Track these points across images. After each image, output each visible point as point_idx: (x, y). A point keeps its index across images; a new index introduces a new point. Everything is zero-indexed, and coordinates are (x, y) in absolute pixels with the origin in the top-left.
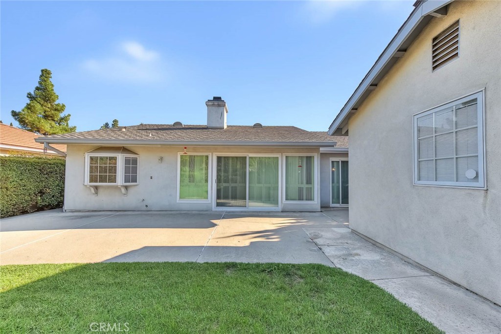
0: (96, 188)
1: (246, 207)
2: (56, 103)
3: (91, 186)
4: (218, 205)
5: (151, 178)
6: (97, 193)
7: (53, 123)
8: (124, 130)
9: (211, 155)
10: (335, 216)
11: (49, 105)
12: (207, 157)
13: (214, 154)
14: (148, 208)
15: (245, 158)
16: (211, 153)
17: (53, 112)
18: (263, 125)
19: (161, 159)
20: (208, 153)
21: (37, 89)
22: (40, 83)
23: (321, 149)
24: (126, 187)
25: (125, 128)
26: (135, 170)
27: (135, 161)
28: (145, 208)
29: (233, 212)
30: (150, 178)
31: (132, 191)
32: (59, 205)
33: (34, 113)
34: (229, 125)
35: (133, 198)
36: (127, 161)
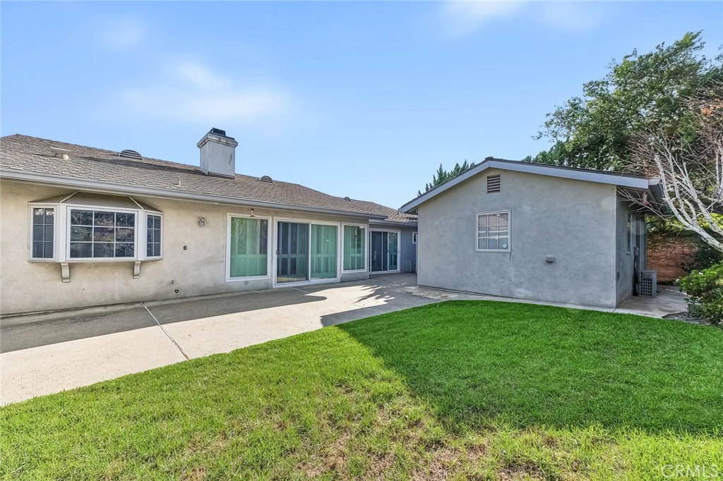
1: (308, 280)
5: (185, 248)
6: (70, 277)
9: (271, 220)
10: (385, 281)
12: (267, 221)
13: (275, 218)
14: (180, 294)
15: (308, 225)
16: (271, 218)
18: (273, 179)
19: (202, 221)
20: (268, 217)
23: (370, 220)
26: (157, 238)
27: (158, 222)
30: (182, 248)
31: (148, 269)
35: (148, 282)
36: (150, 219)
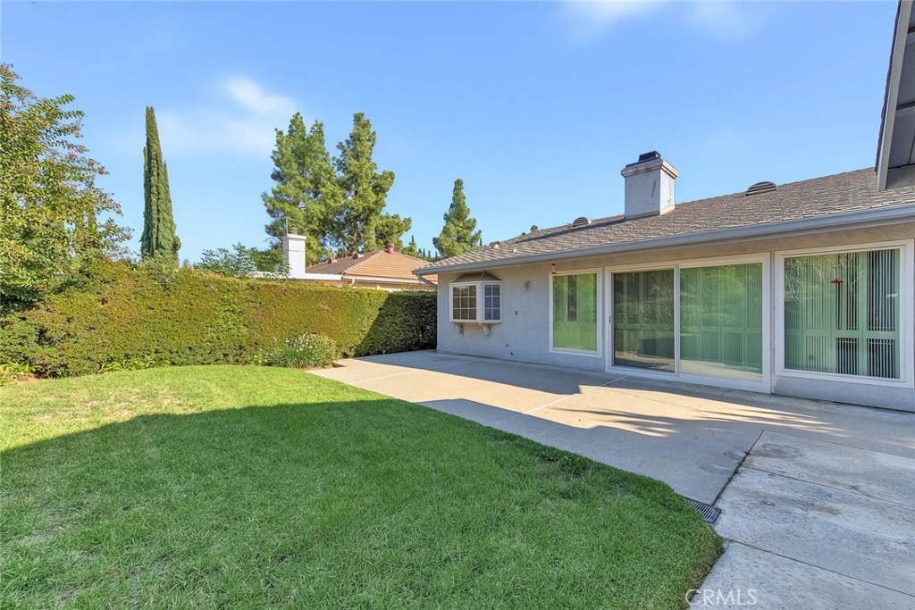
0: (462, 325)
1: (674, 372)
2: (468, 219)
3: (455, 323)
4: (617, 362)
5: (516, 313)
6: (462, 332)
7: (465, 245)
8: (497, 246)
9: (601, 272)
11: (461, 225)
12: (595, 275)
13: (607, 269)
14: (514, 358)
15: (673, 271)
16: (601, 269)
17: (465, 231)
19: (528, 285)
20: (597, 269)
21: (452, 206)
22: (454, 199)
24: (489, 326)
25: (498, 243)
26: (497, 304)
27: (497, 290)
28: (510, 357)
29: (643, 379)
31: (495, 330)
32: (431, 345)
33: (450, 237)
34: (679, 203)
36: (488, 290)
